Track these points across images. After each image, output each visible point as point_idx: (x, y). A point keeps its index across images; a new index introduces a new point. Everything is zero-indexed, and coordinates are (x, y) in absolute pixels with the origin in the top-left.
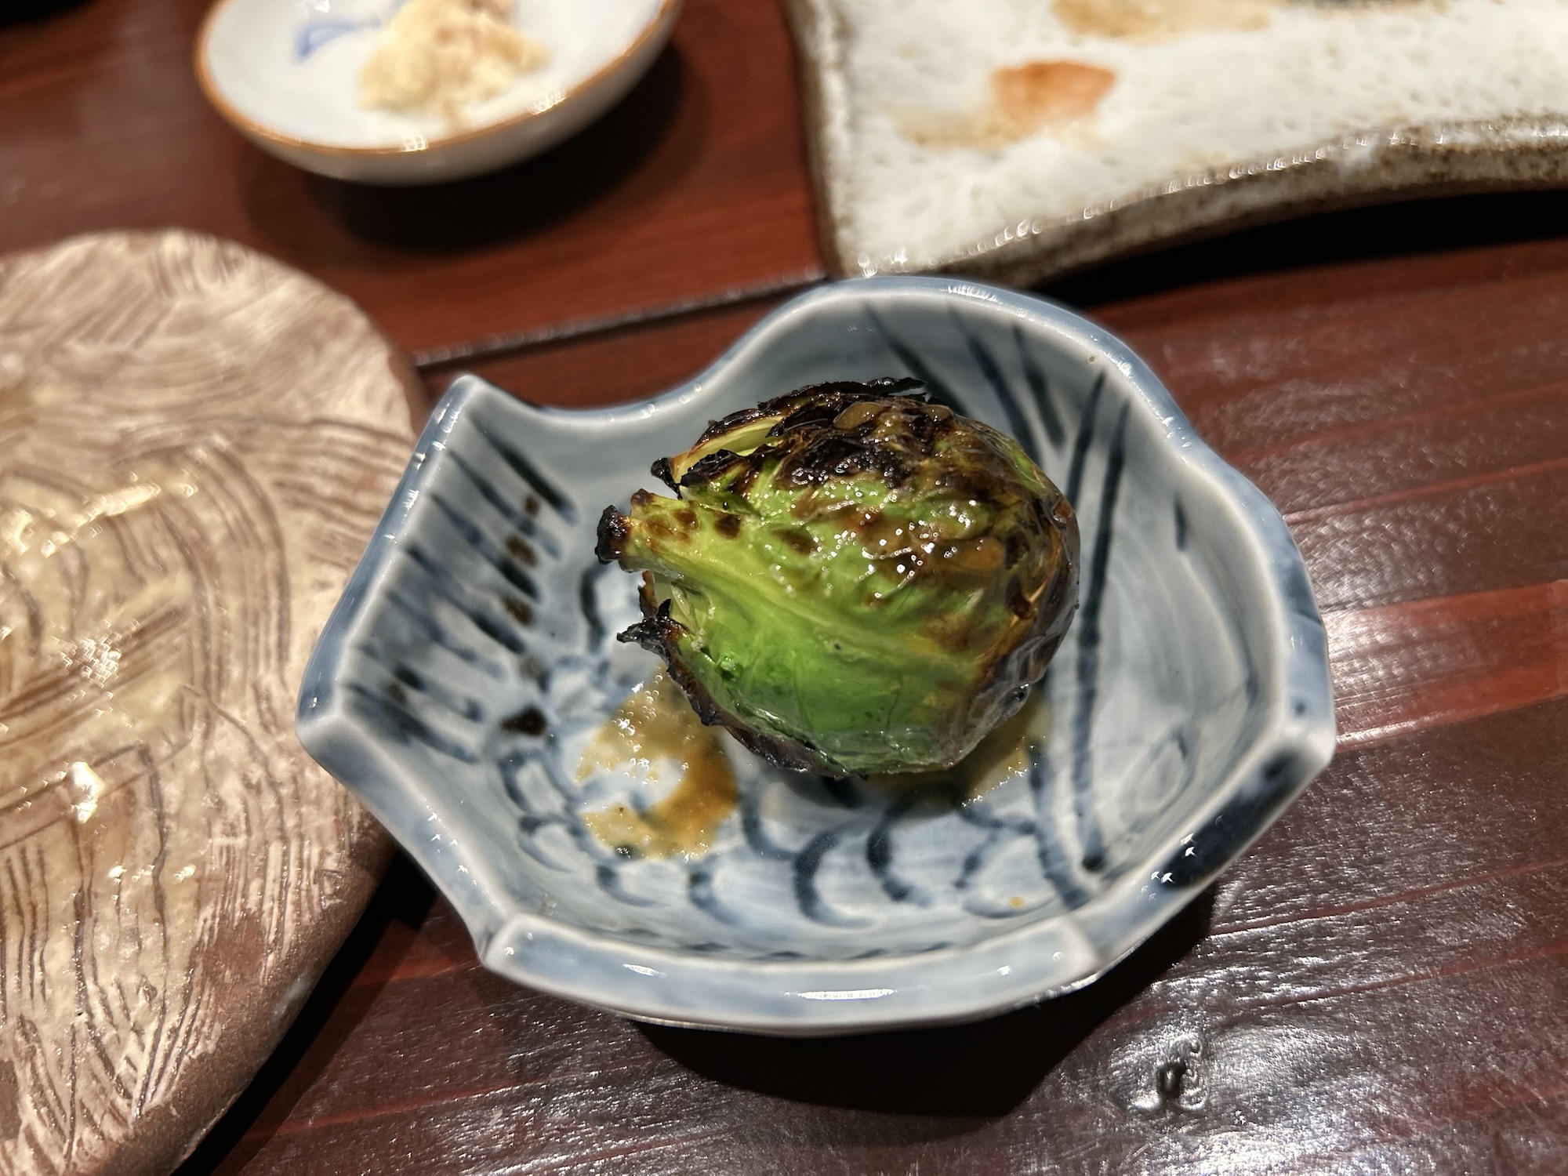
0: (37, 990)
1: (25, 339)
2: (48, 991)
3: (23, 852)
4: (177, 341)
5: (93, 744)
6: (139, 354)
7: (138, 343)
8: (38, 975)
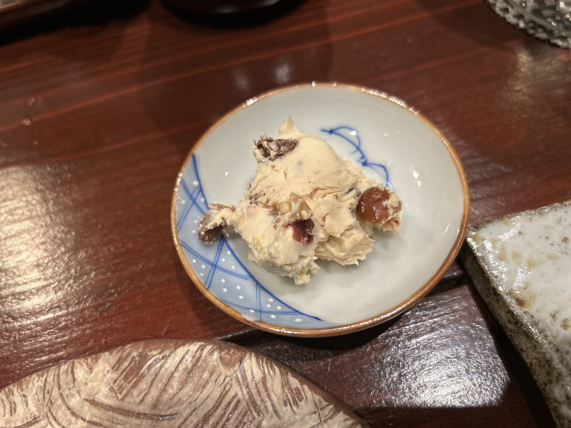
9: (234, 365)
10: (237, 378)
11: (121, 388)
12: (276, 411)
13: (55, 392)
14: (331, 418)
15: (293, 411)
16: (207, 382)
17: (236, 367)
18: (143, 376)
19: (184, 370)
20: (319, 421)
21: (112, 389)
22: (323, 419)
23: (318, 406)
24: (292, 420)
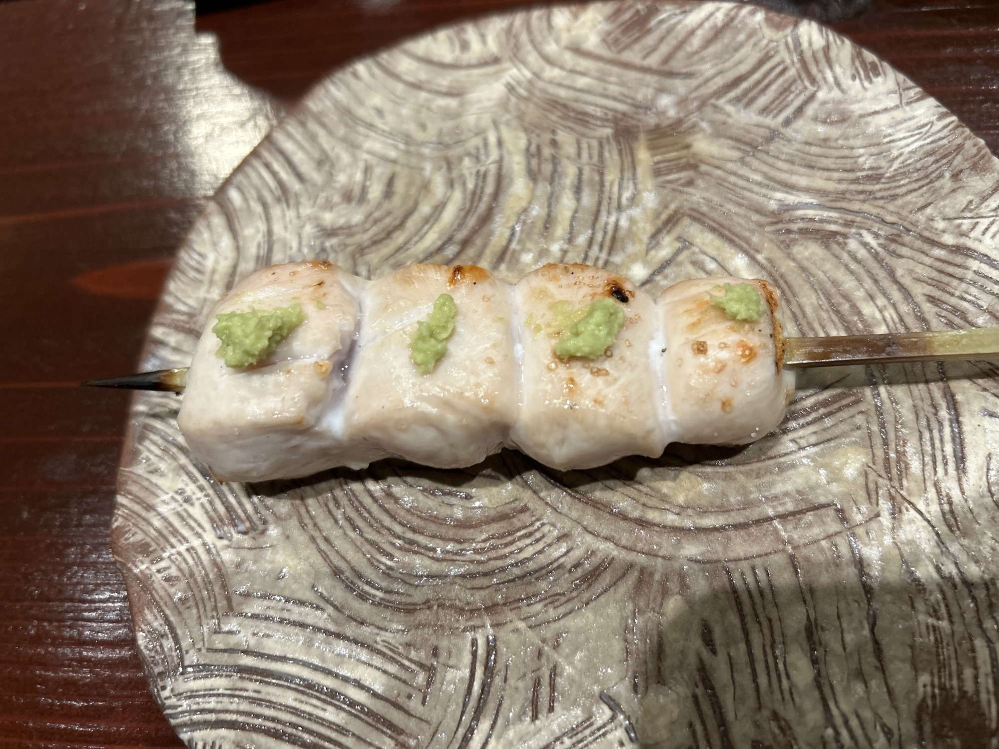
0: (787, 696)
1: (681, 86)
2: (797, 700)
3: (753, 569)
4: (821, 130)
5: (799, 492)
6: (789, 132)
7: (787, 123)
8: (785, 684)
9: (785, 27)
10: (787, 43)
11: (616, 41)
12: (838, 84)
13: (524, 37)
14: (918, 100)
15: (863, 86)
16: (741, 45)
17: (789, 30)
18: (649, 31)
19: (712, 28)
20: (898, 102)
21: (604, 41)
22: (904, 101)
23: (901, 85)
24: (860, 96)
